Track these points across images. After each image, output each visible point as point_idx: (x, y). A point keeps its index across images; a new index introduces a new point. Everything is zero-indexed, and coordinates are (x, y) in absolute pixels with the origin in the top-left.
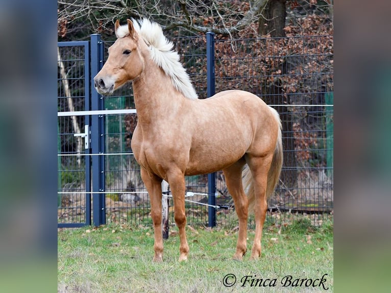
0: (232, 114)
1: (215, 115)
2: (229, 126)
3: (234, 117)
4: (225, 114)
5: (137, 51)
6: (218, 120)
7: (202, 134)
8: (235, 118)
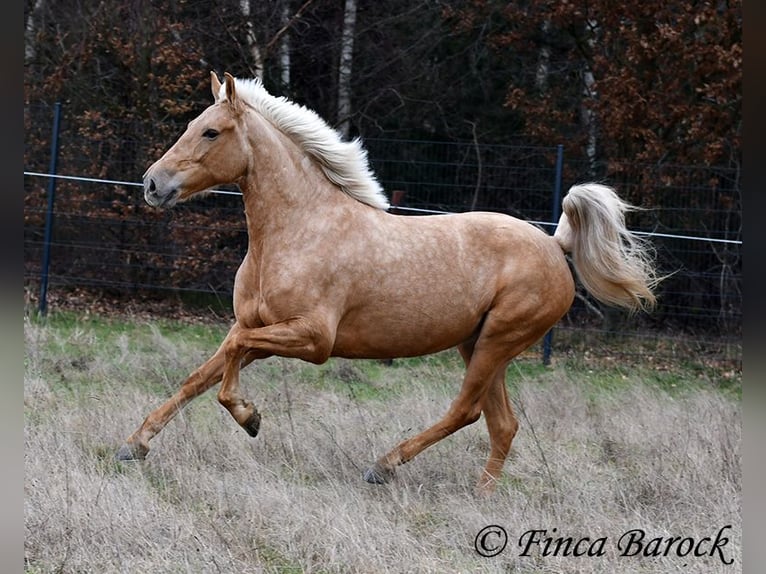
0: (456, 244)
1: (419, 246)
2: (444, 268)
3: (458, 250)
4: (439, 244)
5: (237, 134)
6: (422, 256)
7: (381, 281)
8: (460, 254)
